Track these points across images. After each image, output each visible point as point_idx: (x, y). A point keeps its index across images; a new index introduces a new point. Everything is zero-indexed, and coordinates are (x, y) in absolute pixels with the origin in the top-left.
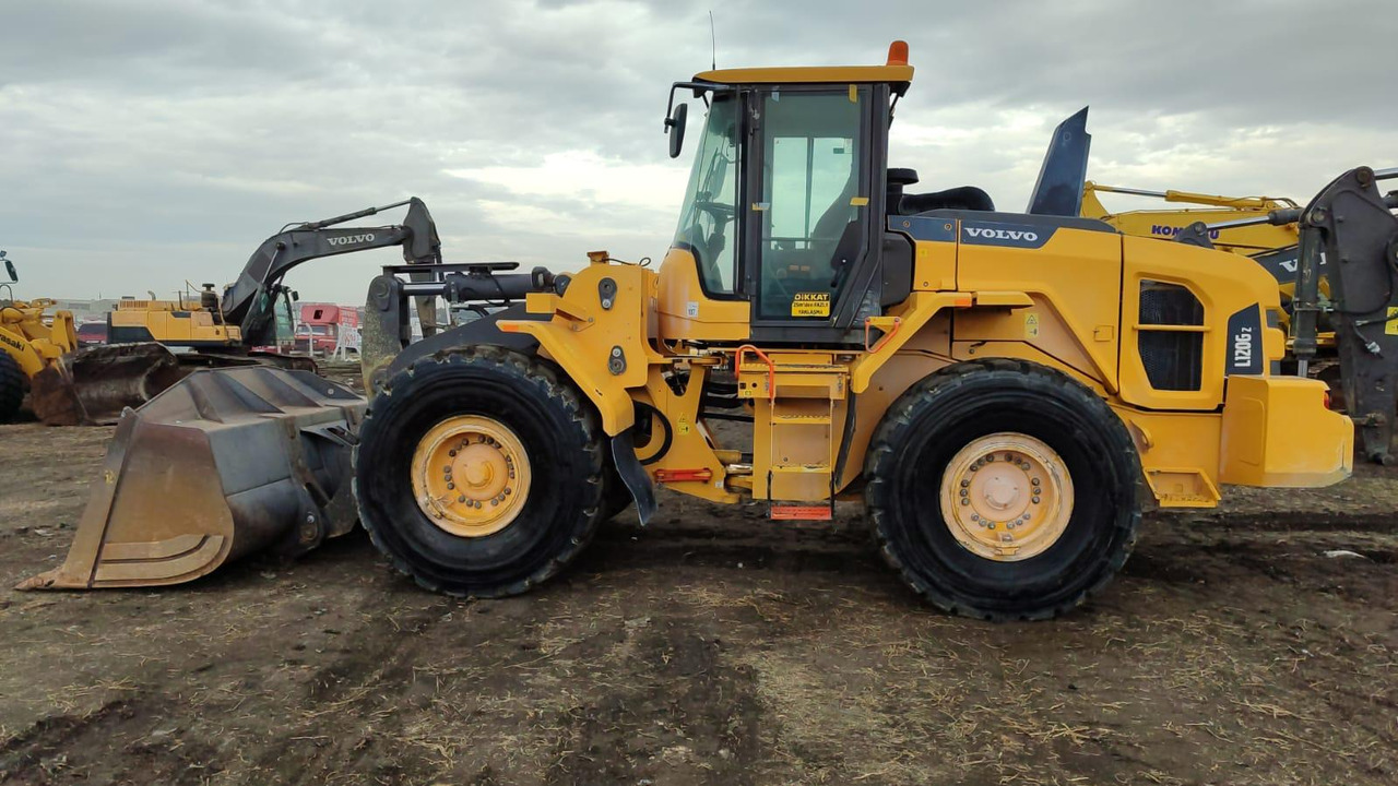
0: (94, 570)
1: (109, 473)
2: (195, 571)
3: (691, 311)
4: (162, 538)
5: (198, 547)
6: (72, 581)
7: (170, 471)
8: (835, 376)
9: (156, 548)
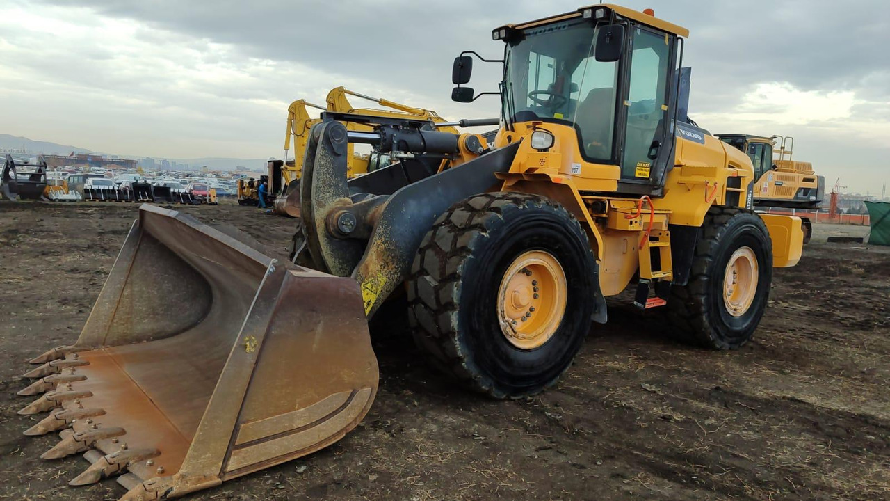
0: (226, 460)
1: (250, 340)
2: (339, 433)
3: (575, 170)
4: (305, 404)
5: (344, 406)
6: (199, 480)
7: (319, 329)
8: (665, 216)
9: (301, 416)
